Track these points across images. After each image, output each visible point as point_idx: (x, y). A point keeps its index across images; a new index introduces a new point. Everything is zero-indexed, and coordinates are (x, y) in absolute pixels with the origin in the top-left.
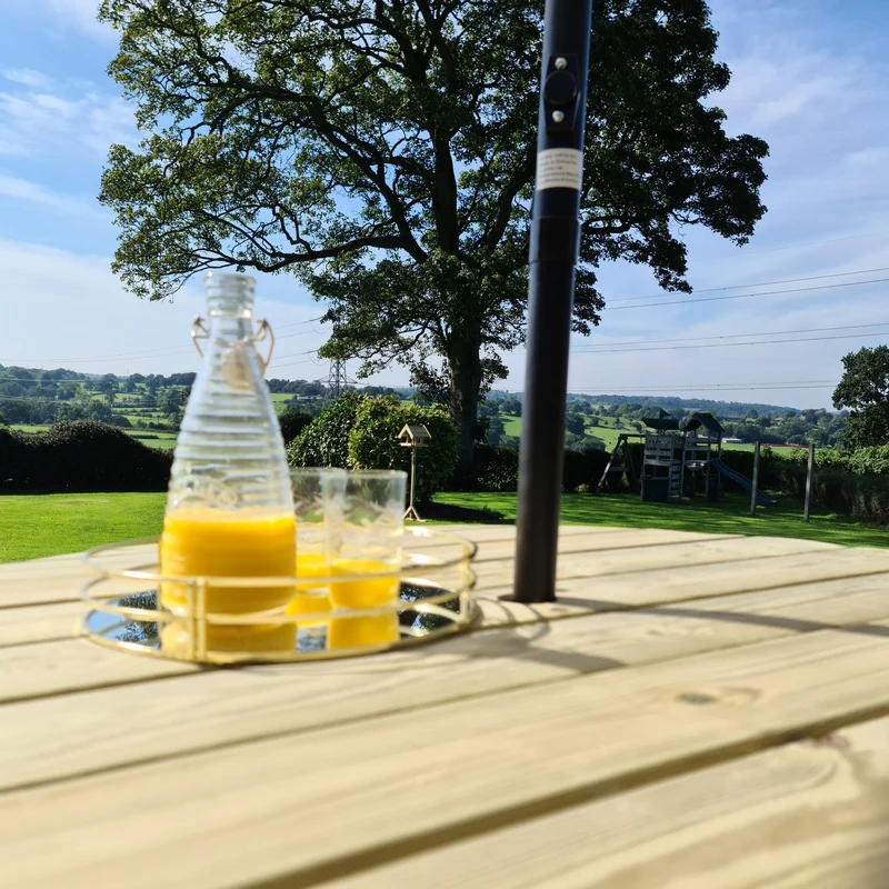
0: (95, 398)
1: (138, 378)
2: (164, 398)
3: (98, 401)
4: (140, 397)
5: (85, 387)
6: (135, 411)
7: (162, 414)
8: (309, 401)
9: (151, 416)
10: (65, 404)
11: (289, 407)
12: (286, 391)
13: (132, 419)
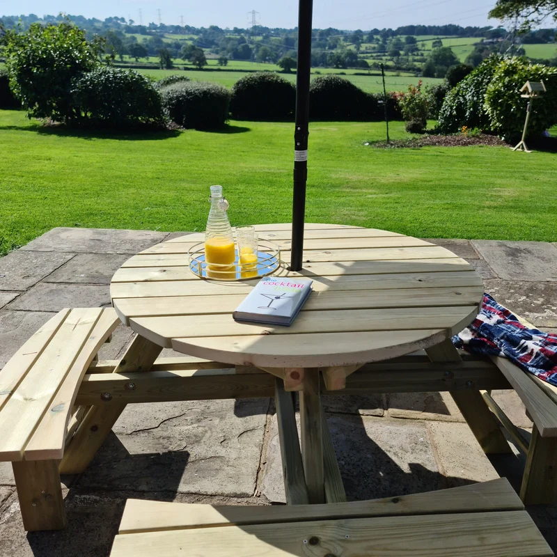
0: (348, 48)
1: (376, 32)
2: (391, 45)
3: (350, 50)
4: (376, 46)
5: (344, 40)
6: (372, 56)
7: (389, 58)
8: (492, 43)
9: (381, 59)
10: (331, 53)
11: (476, 48)
12: (476, 36)
13: (370, 62)
